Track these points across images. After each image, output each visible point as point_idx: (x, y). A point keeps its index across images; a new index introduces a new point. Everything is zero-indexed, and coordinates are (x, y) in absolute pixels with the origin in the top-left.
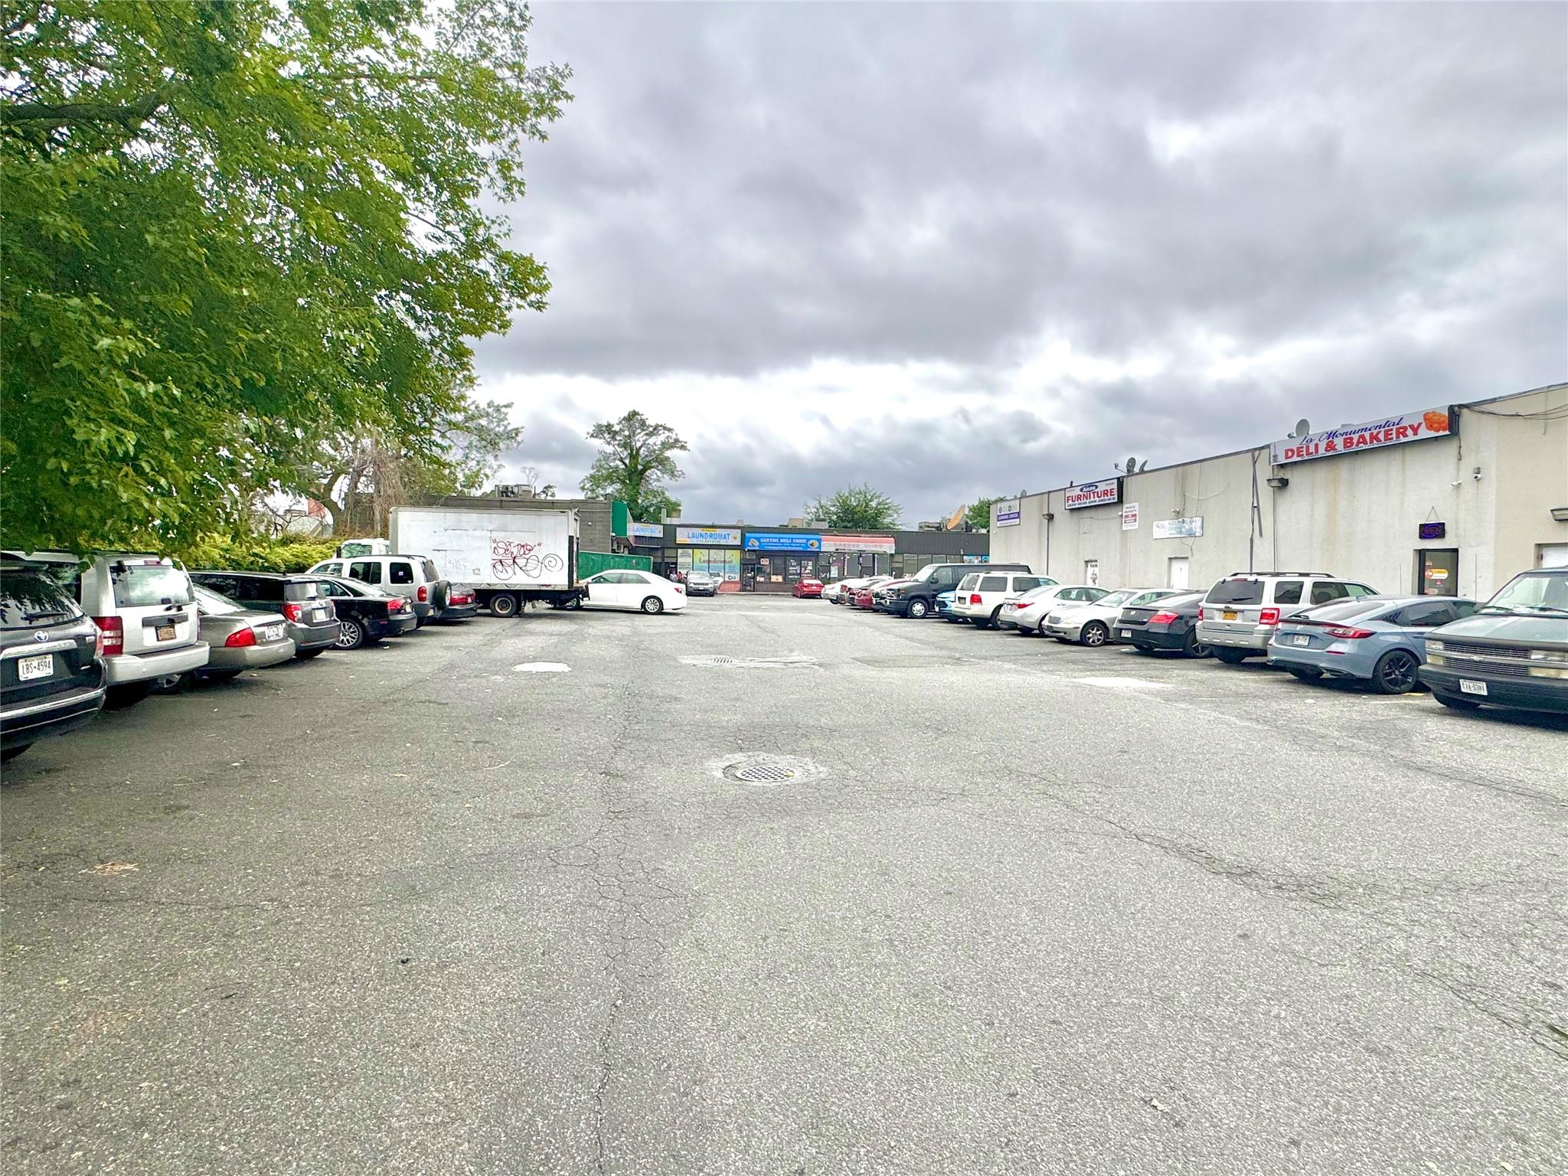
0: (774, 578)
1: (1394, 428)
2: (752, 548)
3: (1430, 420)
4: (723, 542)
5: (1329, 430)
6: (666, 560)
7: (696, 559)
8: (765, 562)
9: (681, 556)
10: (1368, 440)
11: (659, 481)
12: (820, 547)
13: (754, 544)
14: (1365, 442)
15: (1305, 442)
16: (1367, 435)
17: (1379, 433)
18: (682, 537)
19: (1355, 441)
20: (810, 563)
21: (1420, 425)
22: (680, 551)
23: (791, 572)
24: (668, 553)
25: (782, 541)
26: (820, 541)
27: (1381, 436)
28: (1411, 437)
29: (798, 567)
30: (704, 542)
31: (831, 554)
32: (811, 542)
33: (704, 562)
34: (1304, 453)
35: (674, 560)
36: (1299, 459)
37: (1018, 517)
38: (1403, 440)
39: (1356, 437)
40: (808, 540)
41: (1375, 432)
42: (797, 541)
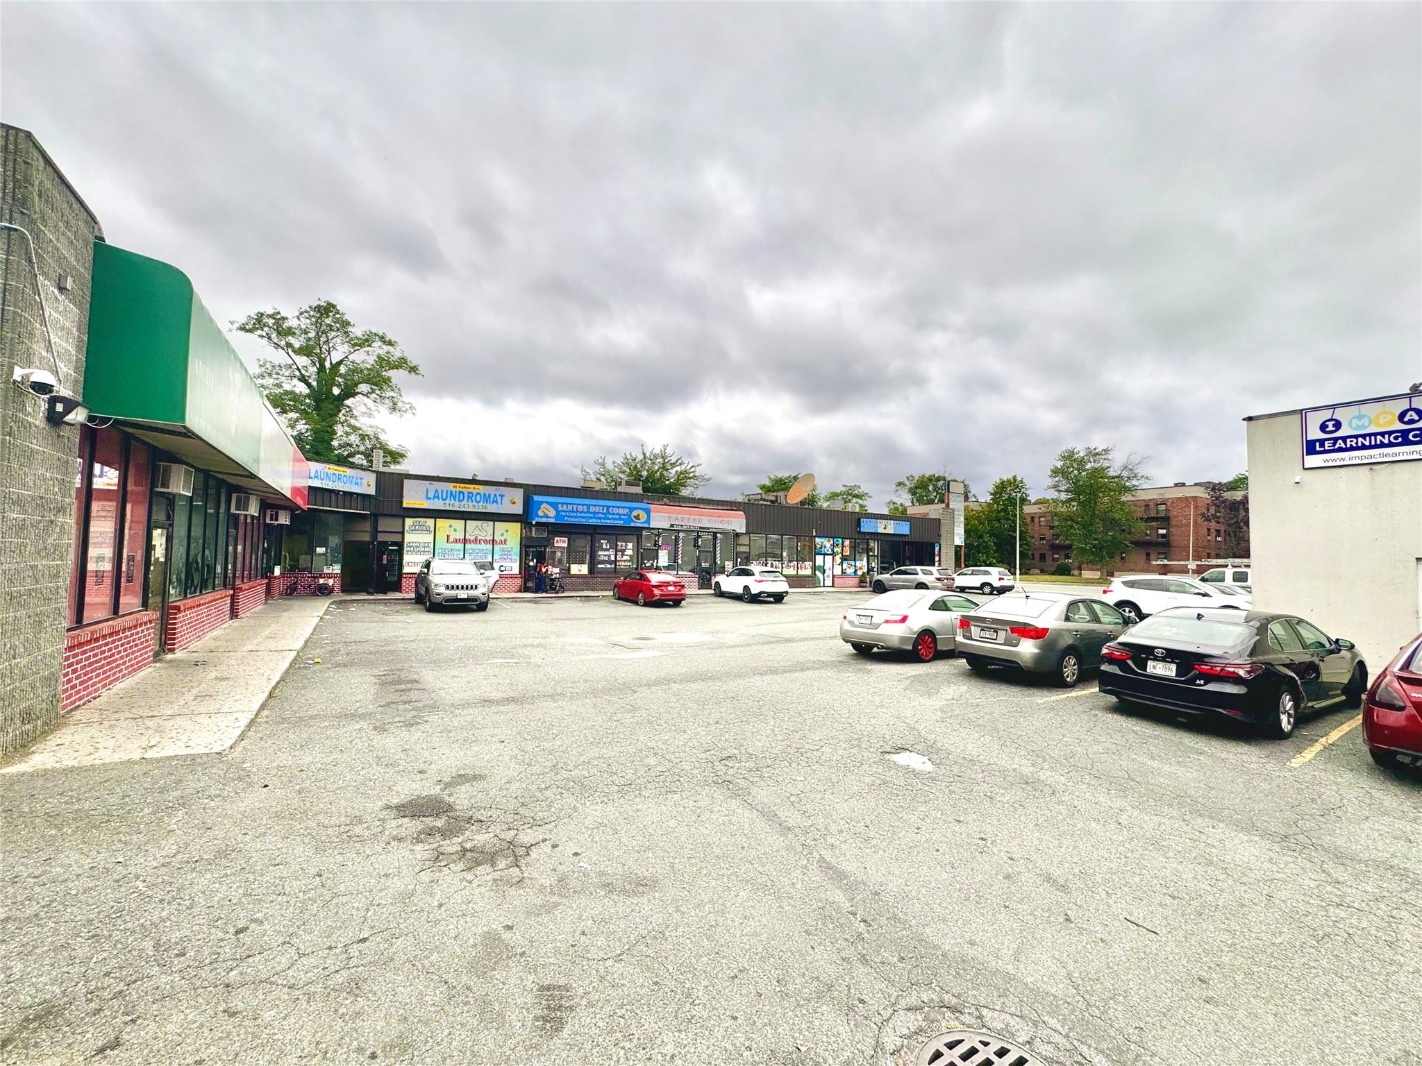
0: (575, 569)
2: (544, 520)
4: (492, 508)
6: (381, 538)
7: (441, 537)
8: (561, 542)
9: (412, 530)
11: (370, 415)
12: (648, 521)
13: (546, 512)
18: (413, 497)
20: (630, 545)
22: (409, 522)
23: (602, 558)
24: (384, 524)
25: (592, 509)
26: (648, 512)
29: (612, 552)
30: (456, 506)
31: (659, 532)
32: (635, 513)
33: (456, 541)
35: (397, 538)
40: (632, 509)
42: (616, 510)
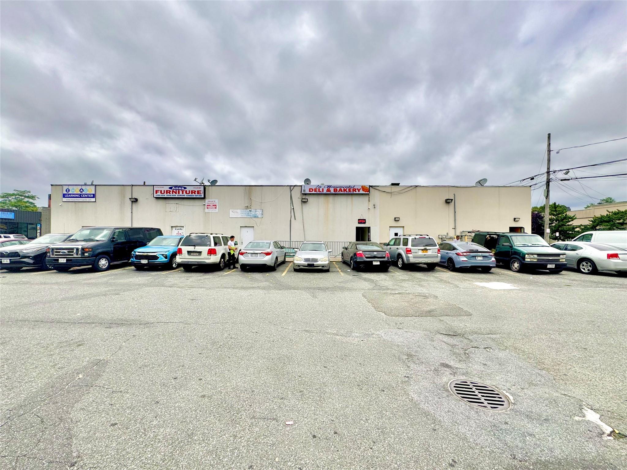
1: (352, 188)
3: (363, 188)
5: (328, 185)
10: (343, 191)
14: (342, 191)
15: (318, 187)
16: (343, 189)
17: (347, 189)
19: (338, 190)
21: (360, 189)
27: (348, 190)
28: (357, 192)
34: (318, 191)
36: (316, 193)
37: (94, 197)
38: (355, 193)
39: (338, 189)
41: (345, 189)
